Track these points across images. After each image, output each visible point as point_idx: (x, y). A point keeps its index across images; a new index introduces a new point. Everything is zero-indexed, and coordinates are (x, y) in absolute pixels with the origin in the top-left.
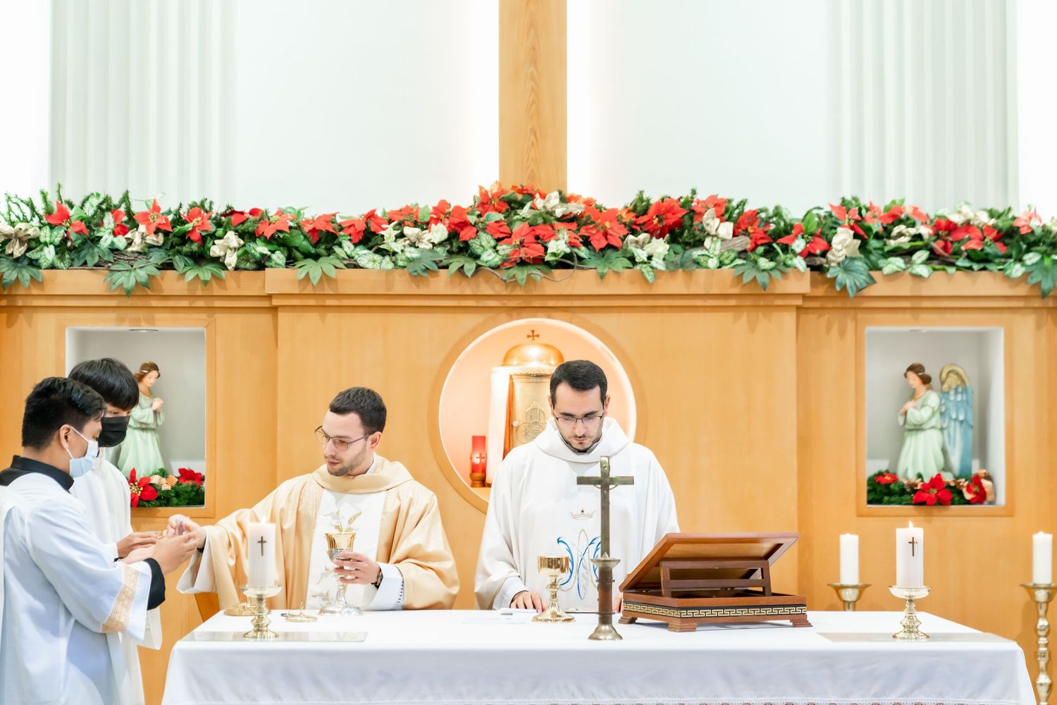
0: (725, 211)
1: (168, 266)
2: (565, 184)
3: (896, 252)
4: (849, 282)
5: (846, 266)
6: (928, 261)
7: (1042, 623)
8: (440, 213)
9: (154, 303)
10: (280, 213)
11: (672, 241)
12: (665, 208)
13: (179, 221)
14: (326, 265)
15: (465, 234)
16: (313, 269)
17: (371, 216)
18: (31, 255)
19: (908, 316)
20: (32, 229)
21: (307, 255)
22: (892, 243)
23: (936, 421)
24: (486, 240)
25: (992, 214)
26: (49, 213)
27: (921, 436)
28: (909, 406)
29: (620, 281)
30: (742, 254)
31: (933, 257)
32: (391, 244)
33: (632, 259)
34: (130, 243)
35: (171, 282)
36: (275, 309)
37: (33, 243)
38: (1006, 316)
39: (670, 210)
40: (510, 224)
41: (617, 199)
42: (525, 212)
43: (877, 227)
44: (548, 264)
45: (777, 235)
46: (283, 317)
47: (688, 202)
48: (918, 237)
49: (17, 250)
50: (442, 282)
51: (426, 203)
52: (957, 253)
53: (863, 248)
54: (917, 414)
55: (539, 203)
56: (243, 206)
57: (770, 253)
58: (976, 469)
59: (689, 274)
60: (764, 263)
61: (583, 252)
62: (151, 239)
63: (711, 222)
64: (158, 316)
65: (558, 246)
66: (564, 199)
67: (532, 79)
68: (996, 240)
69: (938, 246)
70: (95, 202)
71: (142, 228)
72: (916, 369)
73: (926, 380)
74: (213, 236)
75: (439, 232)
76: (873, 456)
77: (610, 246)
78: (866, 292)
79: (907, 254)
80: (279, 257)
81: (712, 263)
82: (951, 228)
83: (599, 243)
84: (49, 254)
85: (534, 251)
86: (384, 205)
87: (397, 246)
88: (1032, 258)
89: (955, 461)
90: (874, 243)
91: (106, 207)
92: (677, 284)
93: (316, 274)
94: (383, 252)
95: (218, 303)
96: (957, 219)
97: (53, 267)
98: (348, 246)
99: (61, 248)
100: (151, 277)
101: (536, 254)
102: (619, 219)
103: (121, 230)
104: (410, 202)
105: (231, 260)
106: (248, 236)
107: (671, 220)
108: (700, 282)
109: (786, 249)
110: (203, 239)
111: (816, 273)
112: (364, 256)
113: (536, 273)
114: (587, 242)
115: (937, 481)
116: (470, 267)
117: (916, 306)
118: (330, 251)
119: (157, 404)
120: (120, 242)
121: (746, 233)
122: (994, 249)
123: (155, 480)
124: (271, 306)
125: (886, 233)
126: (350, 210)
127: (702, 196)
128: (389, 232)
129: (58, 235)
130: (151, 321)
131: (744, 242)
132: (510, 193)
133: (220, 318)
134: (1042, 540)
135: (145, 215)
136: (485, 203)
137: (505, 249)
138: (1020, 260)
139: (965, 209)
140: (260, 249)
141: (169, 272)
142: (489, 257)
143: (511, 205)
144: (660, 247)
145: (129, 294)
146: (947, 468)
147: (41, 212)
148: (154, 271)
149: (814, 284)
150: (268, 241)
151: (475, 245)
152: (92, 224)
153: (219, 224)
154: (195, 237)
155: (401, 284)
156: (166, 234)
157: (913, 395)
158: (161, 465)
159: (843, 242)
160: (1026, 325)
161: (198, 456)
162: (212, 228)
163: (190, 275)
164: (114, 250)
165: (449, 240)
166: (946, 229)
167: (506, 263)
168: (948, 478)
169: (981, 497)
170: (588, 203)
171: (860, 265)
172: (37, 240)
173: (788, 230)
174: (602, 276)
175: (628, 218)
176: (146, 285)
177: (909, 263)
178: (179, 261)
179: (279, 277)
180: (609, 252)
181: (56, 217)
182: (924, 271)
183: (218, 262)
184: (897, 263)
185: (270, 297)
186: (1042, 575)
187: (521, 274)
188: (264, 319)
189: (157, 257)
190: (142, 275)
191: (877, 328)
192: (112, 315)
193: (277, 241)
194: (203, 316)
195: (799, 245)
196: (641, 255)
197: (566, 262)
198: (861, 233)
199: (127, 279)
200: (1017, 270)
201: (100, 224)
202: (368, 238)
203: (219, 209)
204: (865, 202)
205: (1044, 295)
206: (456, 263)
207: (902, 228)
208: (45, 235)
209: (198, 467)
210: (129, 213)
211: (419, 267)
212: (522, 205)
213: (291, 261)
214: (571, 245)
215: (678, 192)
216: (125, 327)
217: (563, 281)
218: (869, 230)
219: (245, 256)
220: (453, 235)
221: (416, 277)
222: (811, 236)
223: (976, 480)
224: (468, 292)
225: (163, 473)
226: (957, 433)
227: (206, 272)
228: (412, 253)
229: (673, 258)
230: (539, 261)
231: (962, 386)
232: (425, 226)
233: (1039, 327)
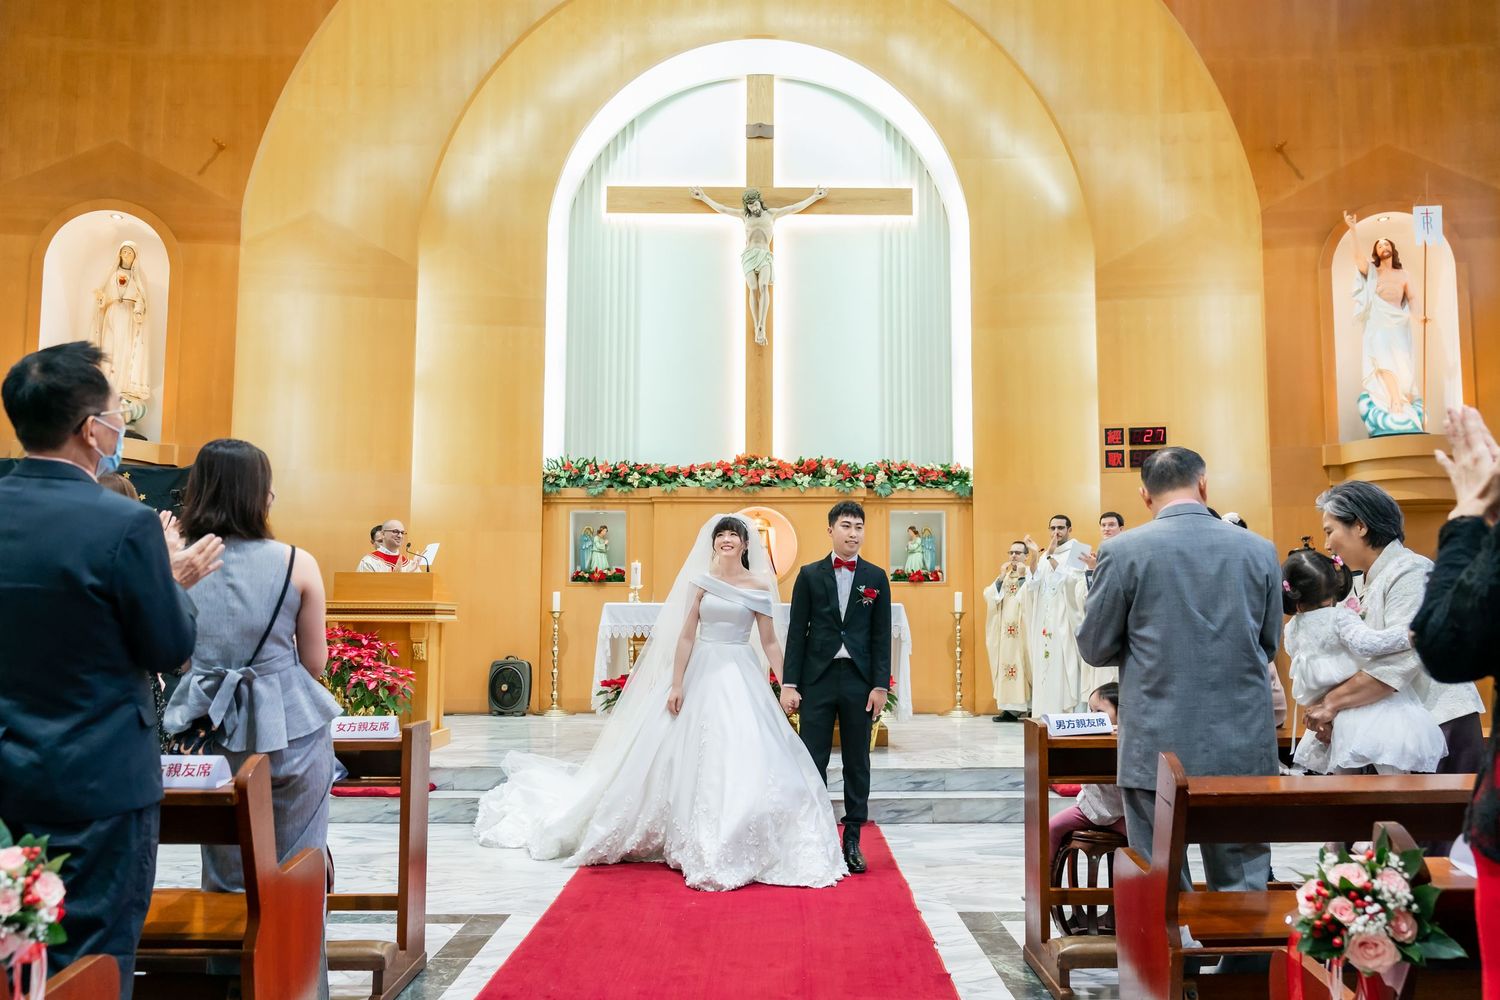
0: (835, 465)
1: (611, 486)
2: (772, 454)
3: (902, 481)
4: (882, 492)
5: (882, 486)
6: (914, 484)
7: (958, 627)
8: (720, 465)
9: (606, 501)
10: (656, 465)
11: (814, 476)
12: (810, 463)
13: (616, 469)
14: (674, 485)
15: (729, 474)
16: (668, 487)
17: (692, 466)
18: (557, 482)
19: (905, 506)
20: (557, 472)
21: (666, 482)
22: (902, 477)
23: (920, 549)
24: (737, 475)
25: (942, 466)
26: (564, 465)
27: (914, 555)
28: (910, 543)
29: (790, 491)
30: (840, 481)
31: (917, 482)
32: (699, 477)
33: (796, 483)
34: (596, 477)
35: (612, 492)
36: (653, 503)
37: (558, 477)
38: (946, 506)
39: (812, 464)
40: (748, 469)
41: (792, 461)
42: (754, 465)
43: (895, 471)
44: (762, 485)
45: (854, 474)
46: (656, 505)
47: (819, 462)
48: (913, 475)
49: (551, 480)
50: (719, 492)
51: (715, 461)
52: (927, 481)
53: (889, 479)
54: (913, 546)
55: (760, 461)
56: (641, 463)
57: (851, 481)
58: (937, 568)
59: (818, 489)
60: (848, 484)
61: (776, 480)
62: (604, 476)
63: (828, 468)
64: (608, 506)
65: (766, 477)
66: (770, 460)
67: (759, 412)
68: (943, 476)
69: (920, 479)
70: (582, 461)
71: (601, 471)
72: (912, 528)
73: (916, 533)
74: (629, 474)
75: (719, 472)
76: (893, 565)
77: (787, 478)
78: (891, 496)
79: (906, 481)
80: (655, 482)
81: (827, 484)
82: (926, 471)
83: (783, 477)
84: (564, 481)
85: (756, 480)
86: (699, 462)
87: (701, 478)
88: (956, 483)
89: (928, 565)
90: (895, 477)
91: (587, 463)
92: (813, 493)
93: (669, 490)
94: (696, 480)
95: (630, 501)
96: (928, 468)
97: (565, 487)
98: (682, 478)
99: (568, 479)
100: (604, 490)
101: (756, 481)
102: (792, 467)
103: (592, 472)
104: (709, 461)
105: (636, 484)
106: (643, 474)
107: (812, 468)
108: (823, 492)
109: (857, 479)
110: (625, 476)
111: (870, 490)
112: (689, 482)
113: (757, 488)
114: (778, 476)
115: (919, 573)
116: (730, 486)
117: (910, 502)
118: (675, 480)
119: (606, 542)
120: (592, 477)
121: (842, 473)
122: (943, 480)
123: (605, 572)
124: (651, 501)
125: (900, 473)
126: (684, 465)
127: (825, 458)
128: (699, 473)
129: (567, 475)
130: (604, 508)
131: (841, 476)
132: (749, 457)
133: (632, 507)
134: (958, 595)
135: (602, 467)
136: (738, 461)
137: (744, 479)
138: (951, 484)
139: (931, 464)
140: (648, 479)
141: (611, 489)
142: (738, 482)
143: (749, 462)
144: (807, 478)
145: (595, 497)
146: (925, 568)
147: (560, 464)
148: (605, 488)
149: (868, 493)
150: (651, 476)
151: (733, 477)
152: (581, 470)
153: (631, 470)
154: (622, 475)
155: (703, 493)
156: (610, 474)
157: (911, 540)
158: (608, 566)
159: (881, 477)
160: (955, 509)
161: (622, 564)
162: (628, 471)
163: (620, 490)
164: (589, 480)
165: (723, 476)
166: (924, 472)
167: (745, 484)
168: (924, 572)
169: (937, 579)
170: (780, 462)
171: (888, 486)
172: (559, 476)
173: (859, 472)
174: (783, 490)
175: (795, 467)
176: (602, 494)
177: (907, 485)
178: (615, 485)
179: (655, 490)
180: (787, 481)
181: (566, 467)
182: (913, 488)
183: (631, 484)
184: (903, 485)
185: (651, 498)
186: (958, 608)
187: (751, 489)
188: (649, 507)
189: (607, 483)
190: (600, 489)
191: (895, 511)
192: (588, 506)
193: (654, 476)
194: (624, 506)
195: (862, 477)
196: (799, 481)
197: (769, 484)
198: (889, 474)
199: (594, 491)
200: (950, 488)
201: (584, 470)
202: (691, 475)
203: (632, 464)
204: (891, 461)
205: (960, 498)
206: (725, 485)
207: (906, 471)
208: (562, 474)
209: (622, 568)
210: (596, 466)
211: (710, 486)
212: (753, 462)
213: (659, 484)
214: (772, 477)
215: (816, 457)
216: (594, 511)
217: (768, 492)
218: (892, 472)
219: (641, 482)
220: (725, 474)
221: (709, 490)
222: (867, 474)
223: (936, 573)
224: (730, 496)
225: (609, 569)
226: (929, 555)
227: (626, 489)
228: (707, 480)
229: (812, 483)
230: (758, 484)
231: (930, 536)
232: (713, 471)
233: (959, 511)
